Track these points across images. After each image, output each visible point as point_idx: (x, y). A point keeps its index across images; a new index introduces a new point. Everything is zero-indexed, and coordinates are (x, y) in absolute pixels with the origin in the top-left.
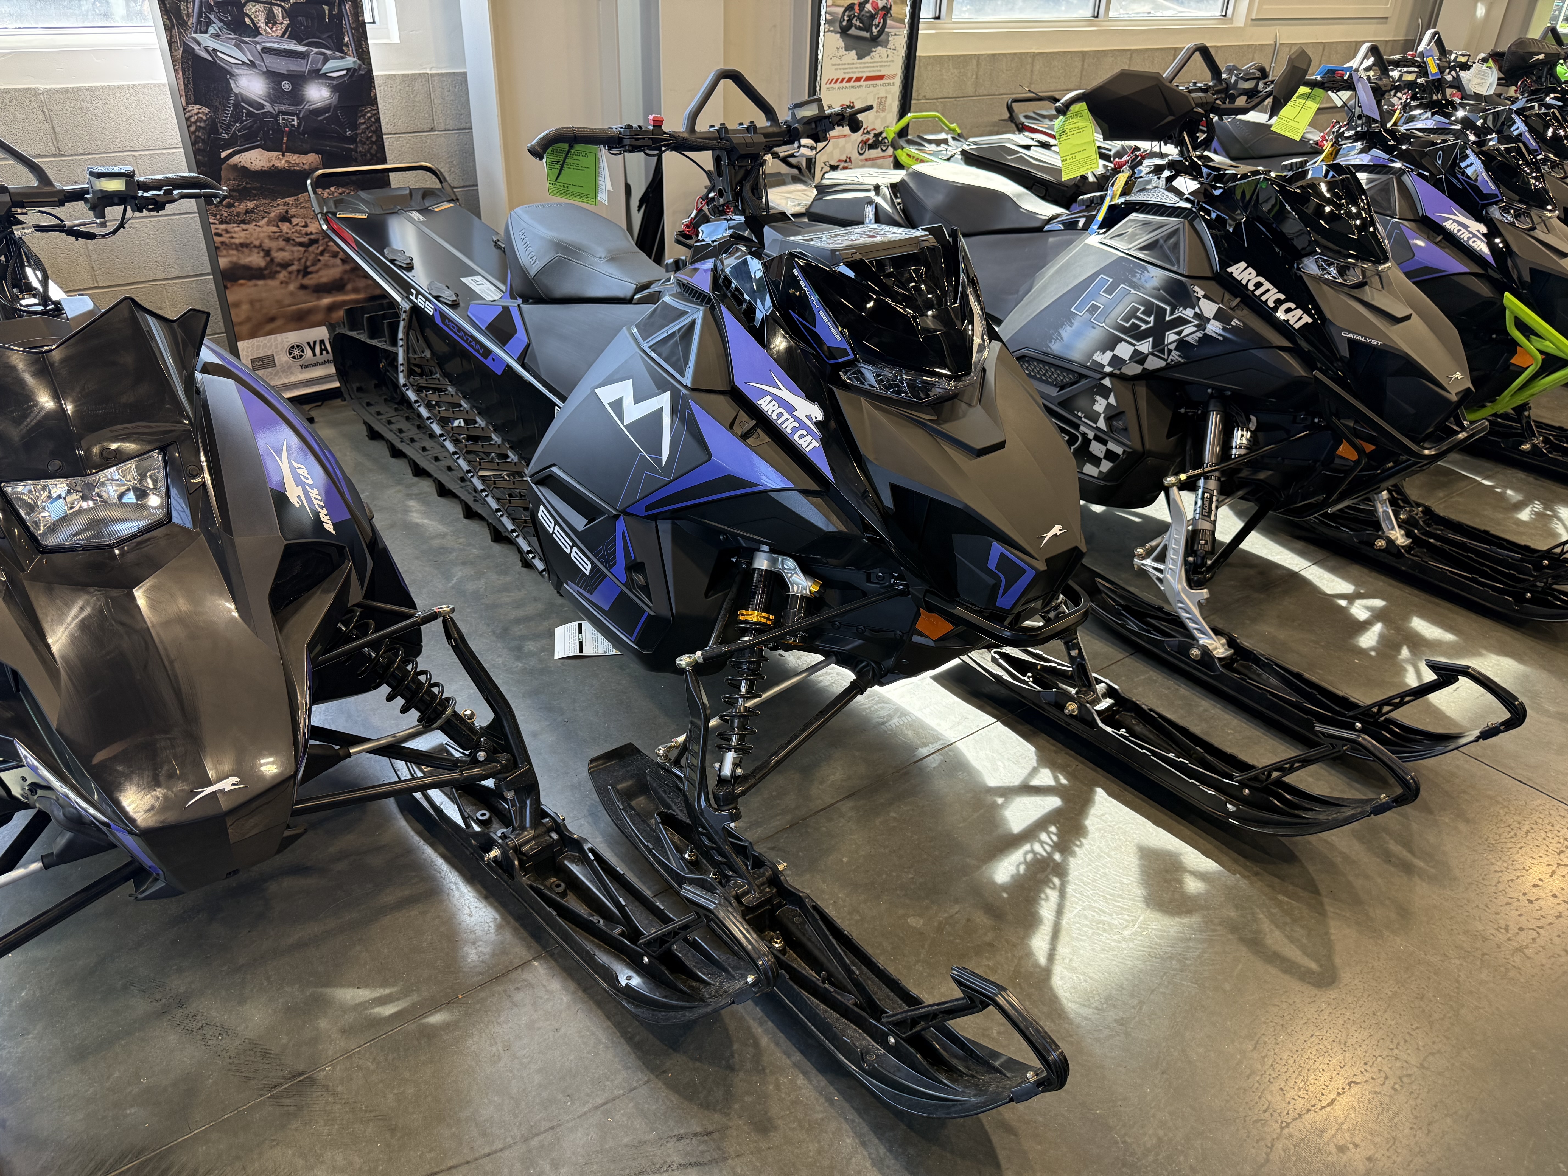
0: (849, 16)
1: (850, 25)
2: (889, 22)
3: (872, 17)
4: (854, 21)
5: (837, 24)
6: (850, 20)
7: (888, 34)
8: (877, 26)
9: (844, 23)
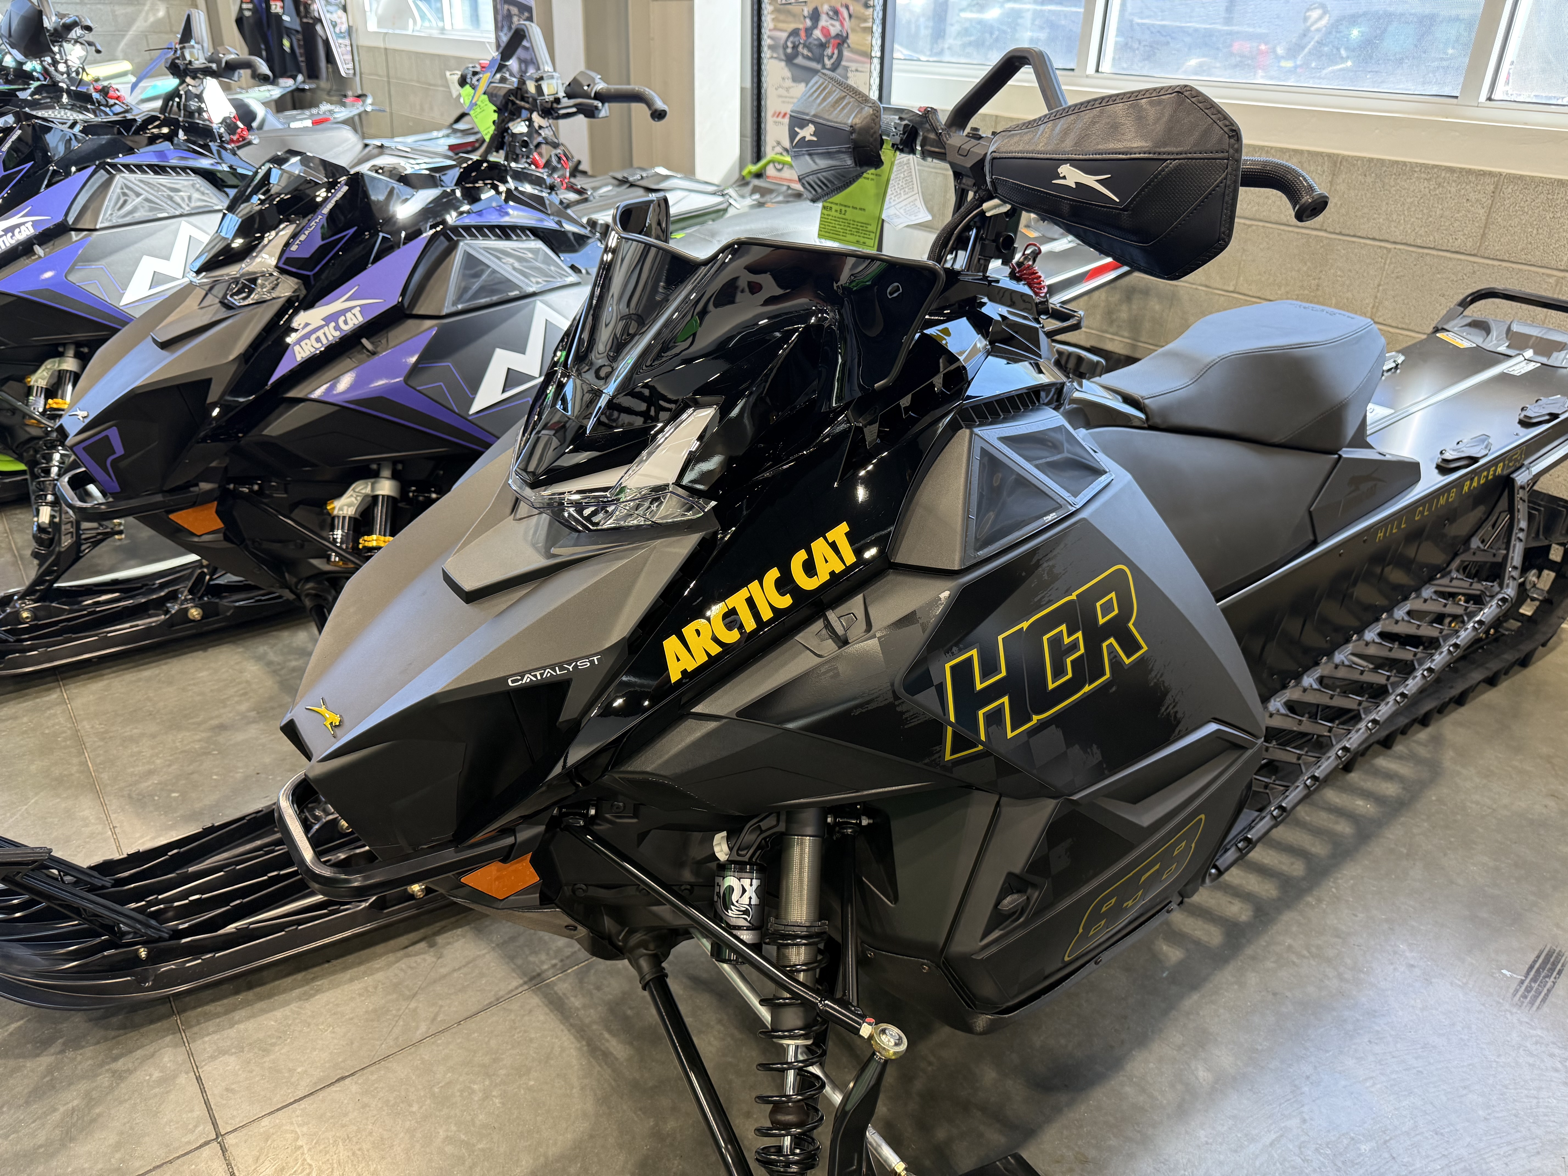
0: (793, 43)
1: (796, 54)
2: (846, 53)
3: (823, 46)
4: (800, 49)
5: (781, 51)
6: (795, 47)
7: (846, 68)
8: (830, 58)
9: (789, 51)
